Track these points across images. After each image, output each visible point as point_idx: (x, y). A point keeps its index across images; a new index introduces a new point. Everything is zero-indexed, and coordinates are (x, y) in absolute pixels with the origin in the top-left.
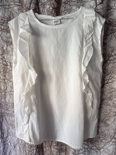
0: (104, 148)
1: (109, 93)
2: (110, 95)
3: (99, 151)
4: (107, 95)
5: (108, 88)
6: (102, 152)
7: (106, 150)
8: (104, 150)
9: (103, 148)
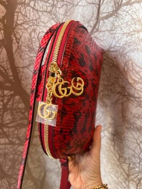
1: (126, 33)
2: (126, 42)
4: (120, 41)
5: (128, 18)
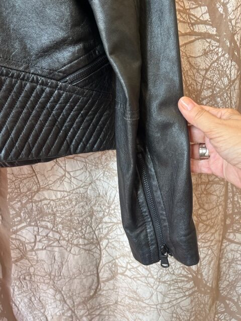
0: (108, 237)
3: (96, 247)
6: (105, 248)
7: (114, 243)
8: (109, 242)
9: (108, 239)
